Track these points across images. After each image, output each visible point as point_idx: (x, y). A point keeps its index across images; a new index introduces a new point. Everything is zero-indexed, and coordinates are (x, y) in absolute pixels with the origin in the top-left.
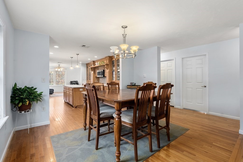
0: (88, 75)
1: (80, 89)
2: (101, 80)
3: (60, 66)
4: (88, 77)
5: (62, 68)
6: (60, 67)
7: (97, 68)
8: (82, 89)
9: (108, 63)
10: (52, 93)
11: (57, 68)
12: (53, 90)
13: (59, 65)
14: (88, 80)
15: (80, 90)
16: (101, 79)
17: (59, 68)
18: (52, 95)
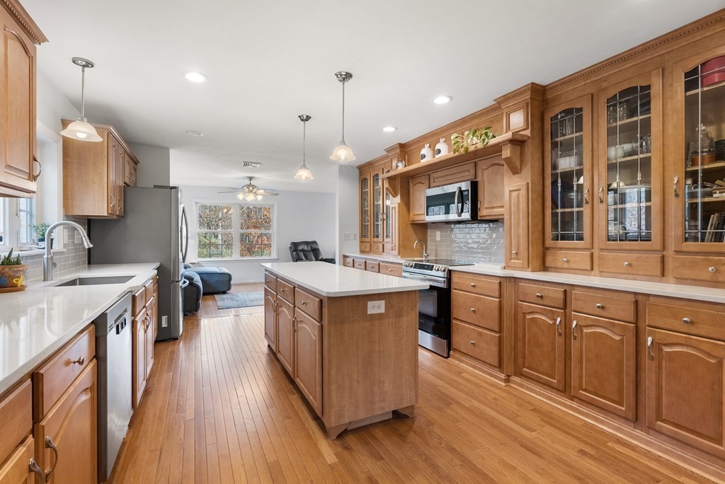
0: (370, 218)
1: (370, 304)
2: (438, 238)
3: (253, 182)
4: (369, 224)
5: (262, 191)
6: (254, 187)
7: (424, 179)
8: (382, 303)
9: (528, 132)
10: (224, 290)
11: (244, 193)
12: (229, 277)
13: (251, 178)
14: (368, 240)
15: (370, 312)
16: (438, 233)
17: (251, 188)
18: (223, 300)
